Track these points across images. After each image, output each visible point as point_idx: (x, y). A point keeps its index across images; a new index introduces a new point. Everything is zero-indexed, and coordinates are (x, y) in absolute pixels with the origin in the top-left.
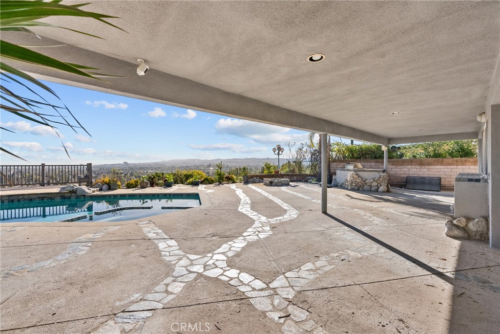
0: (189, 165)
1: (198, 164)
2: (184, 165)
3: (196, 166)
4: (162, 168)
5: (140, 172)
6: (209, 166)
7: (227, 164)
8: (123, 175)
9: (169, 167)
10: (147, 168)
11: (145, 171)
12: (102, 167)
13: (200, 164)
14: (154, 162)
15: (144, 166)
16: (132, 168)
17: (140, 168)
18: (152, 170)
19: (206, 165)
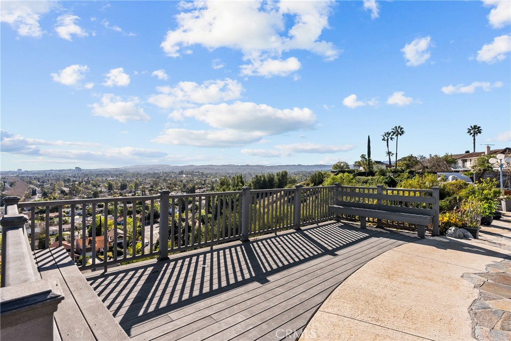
0: (156, 172)
1: (167, 170)
2: (151, 172)
3: (166, 173)
4: (124, 175)
5: (98, 180)
6: (181, 173)
7: (202, 171)
8: (77, 183)
9: (134, 174)
10: (106, 175)
11: (104, 179)
12: (48, 173)
13: (170, 171)
14: (114, 167)
15: (101, 173)
16: (87, 175)
17: (97, 175)
18: (112, 177)
19: (177, 171)
